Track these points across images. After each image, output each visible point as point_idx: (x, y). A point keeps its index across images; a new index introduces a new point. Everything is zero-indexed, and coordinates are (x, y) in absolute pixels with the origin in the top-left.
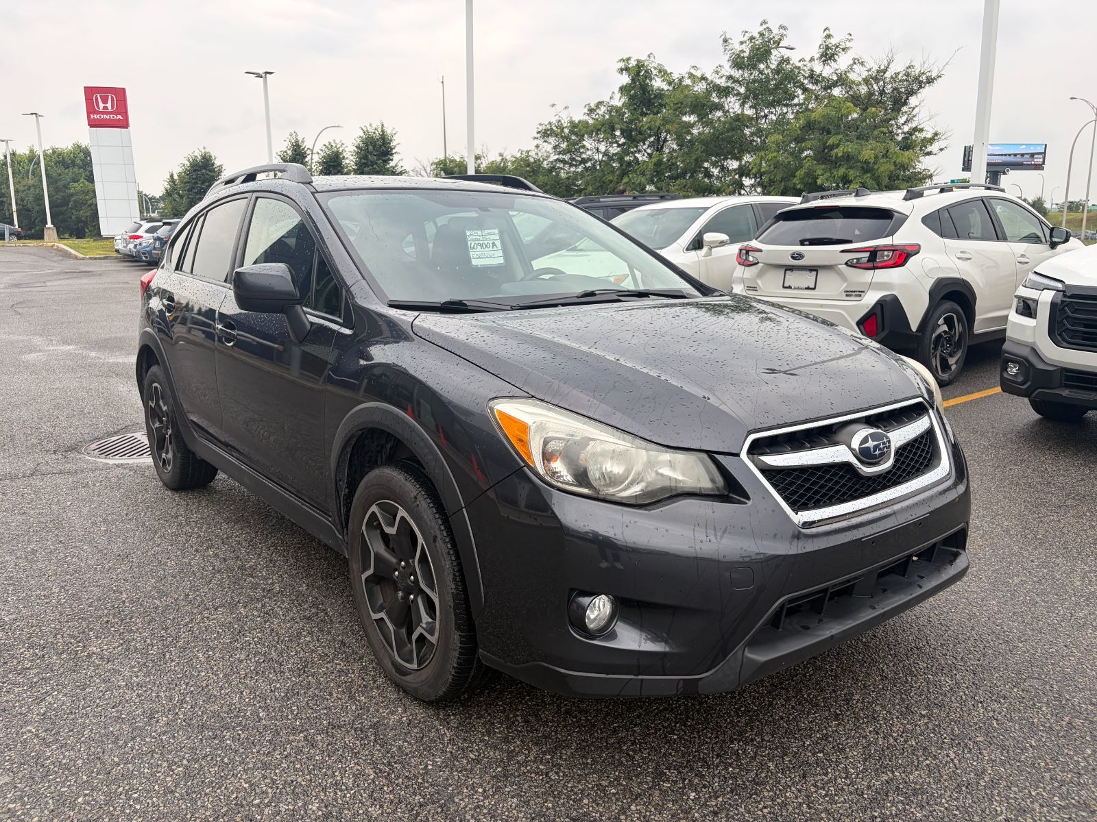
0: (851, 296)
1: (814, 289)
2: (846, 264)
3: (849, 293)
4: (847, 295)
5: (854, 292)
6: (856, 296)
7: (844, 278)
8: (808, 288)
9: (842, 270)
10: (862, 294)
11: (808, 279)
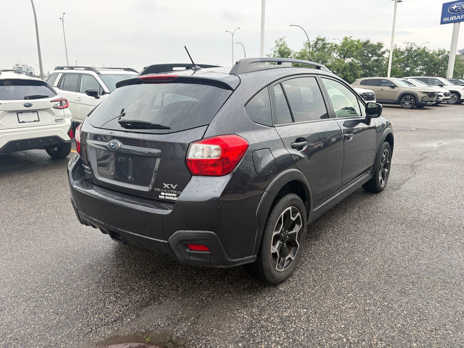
0: (58, 122)
1: (39, 121)
2: (54, 107)
3: (57, 121)
4: (56, 122)
5: (59, 120)
6: (60, 121)
7: (53, 114)
8: (35, 121)
9: (52, 110)
10: (62, 120)
11: (34, 117)
